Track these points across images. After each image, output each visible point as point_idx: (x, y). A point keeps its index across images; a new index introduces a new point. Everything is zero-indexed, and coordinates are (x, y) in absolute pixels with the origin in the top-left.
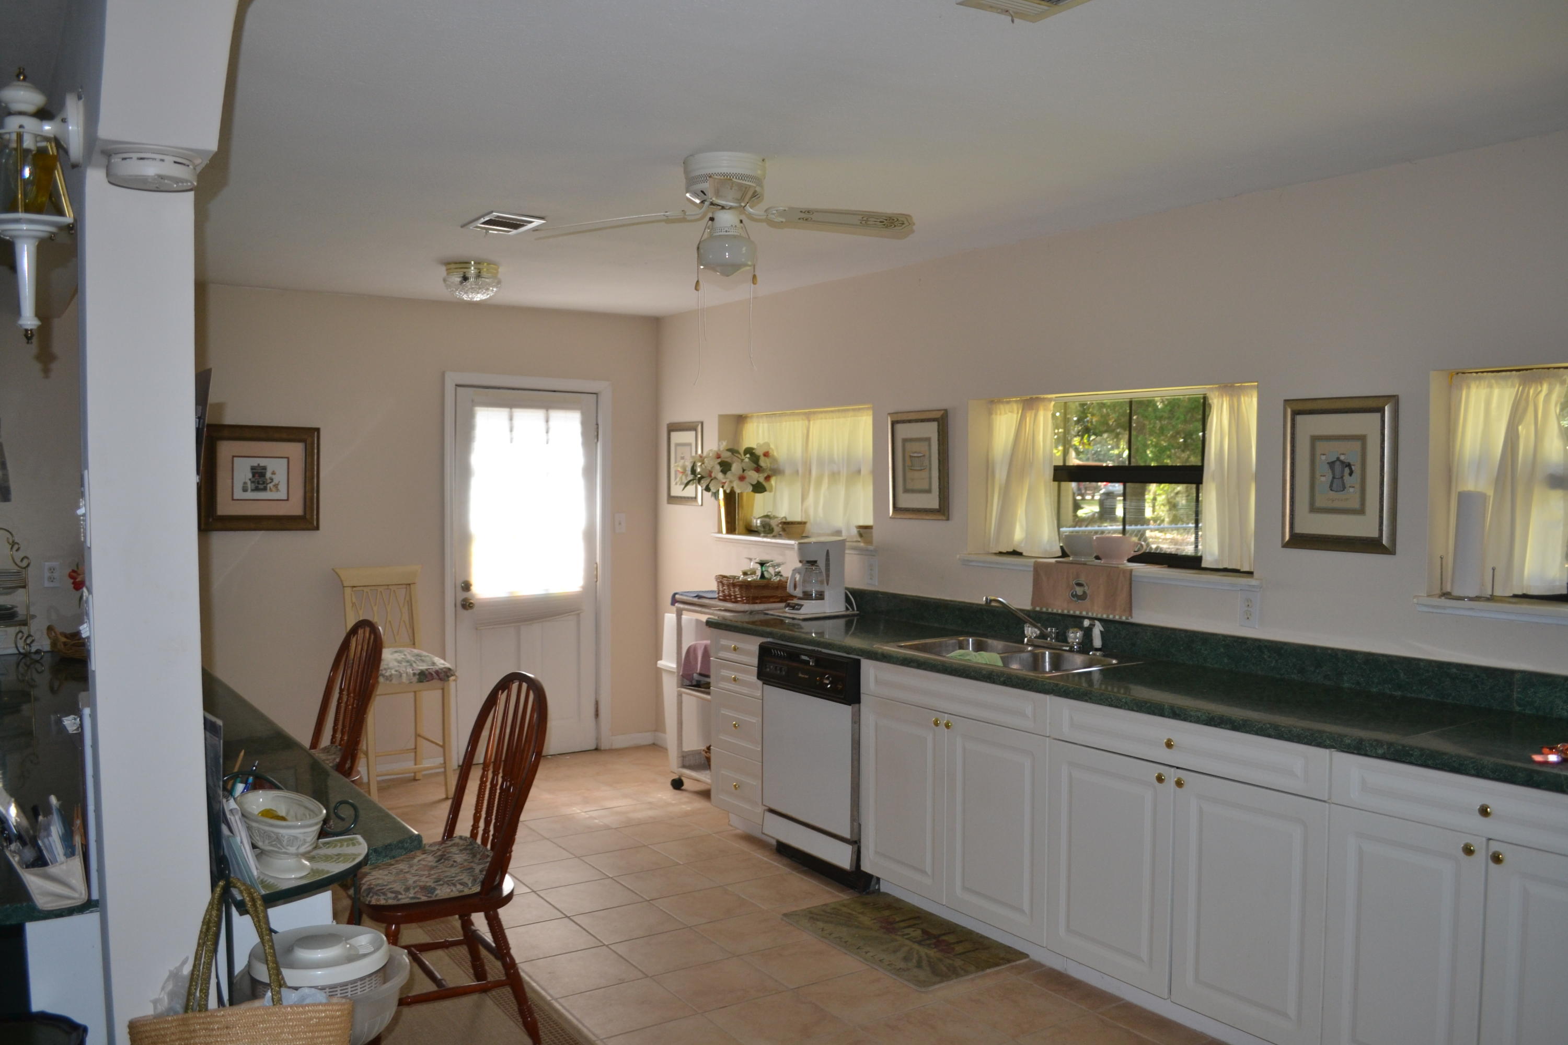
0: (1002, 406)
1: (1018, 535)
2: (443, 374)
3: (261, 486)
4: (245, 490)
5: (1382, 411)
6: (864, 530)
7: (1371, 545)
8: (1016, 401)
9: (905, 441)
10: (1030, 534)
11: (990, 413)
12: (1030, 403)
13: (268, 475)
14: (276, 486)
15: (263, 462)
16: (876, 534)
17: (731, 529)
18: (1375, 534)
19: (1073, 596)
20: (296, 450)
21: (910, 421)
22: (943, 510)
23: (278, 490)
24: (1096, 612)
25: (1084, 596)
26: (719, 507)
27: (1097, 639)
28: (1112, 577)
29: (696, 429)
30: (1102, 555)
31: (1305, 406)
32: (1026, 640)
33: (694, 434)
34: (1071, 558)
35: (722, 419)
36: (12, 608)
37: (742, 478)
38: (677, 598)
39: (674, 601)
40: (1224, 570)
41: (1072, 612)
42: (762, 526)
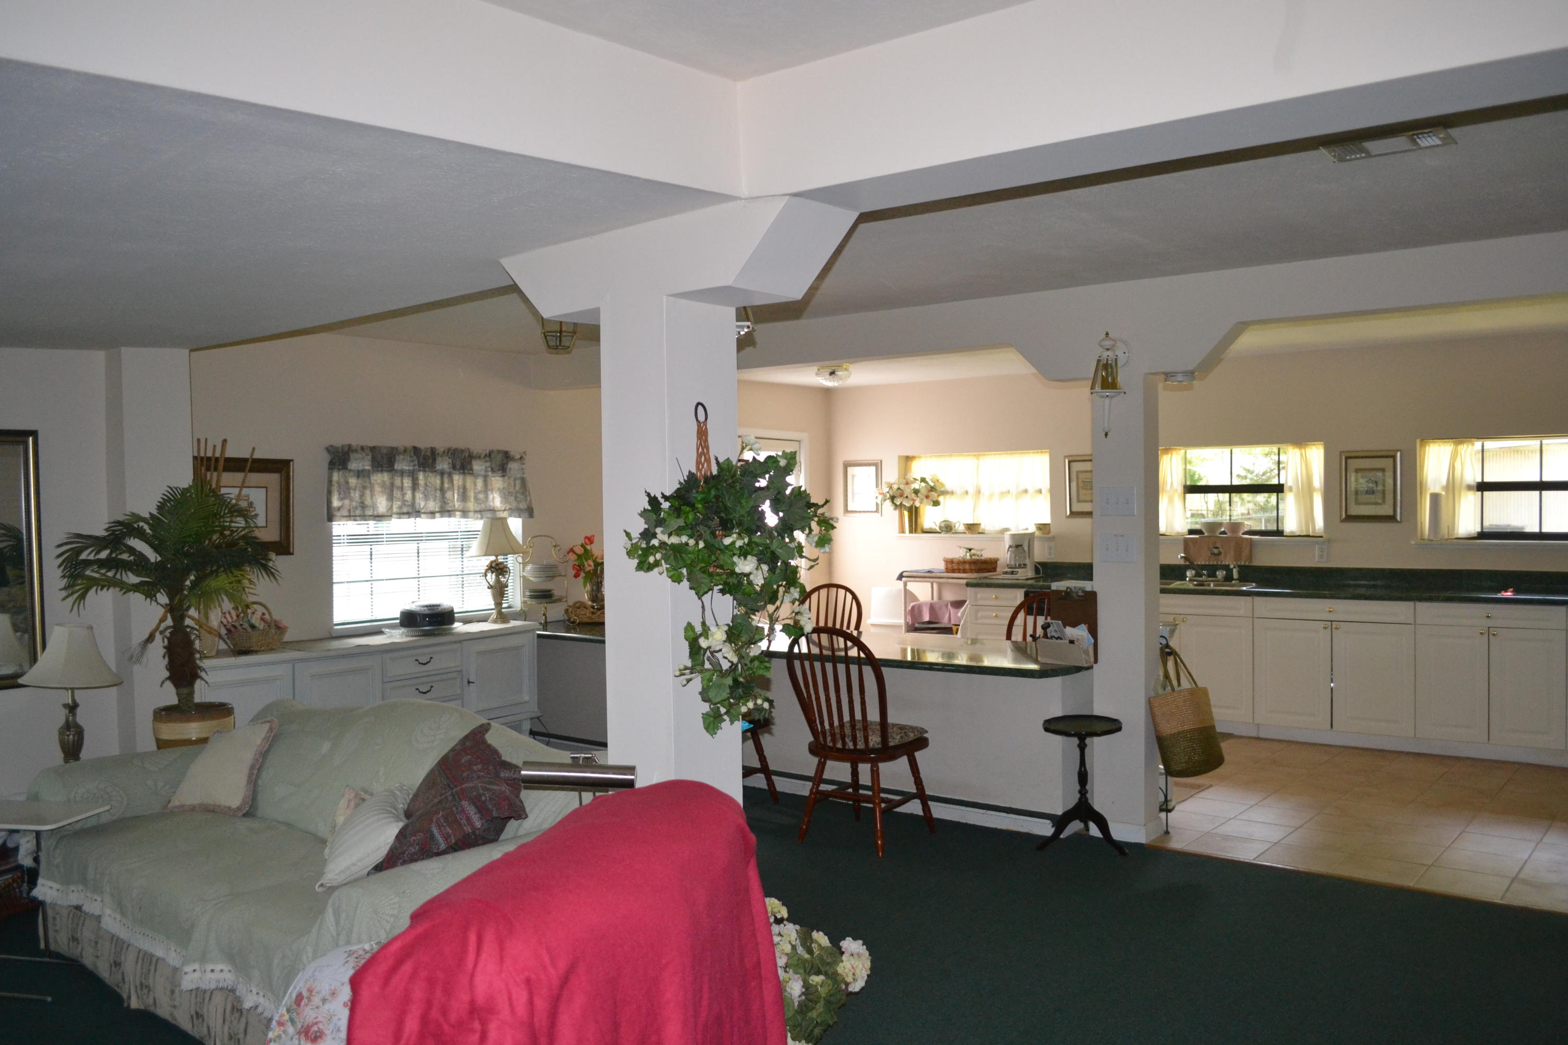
5: (1394, 457)
6: (1042, 527)
7: (1391, 518)
9: (1078, 472)
10: (1170, 523)
16: (1052, 529)
17: (912, 531)
18: (1391, 513)
19: (1212, 554)
21: (1083, 461)
24: (1229, 560)
25: (1219, 554)
26: (901, 517)
27: (1235, 575)
28: (1239, 543)
29: (876, 465)
30: (1227, 531)
31: (1352, 454)
32: (1187, 579)
33: (874, 468)
34: (1206, 534)
35: (900, 457)
36: (550, 591)
37: (927, 497)
38: (904, 574)
39: (900, 577)
40: (1299, 536)
41: (1211, 563)
42: (940, 528)
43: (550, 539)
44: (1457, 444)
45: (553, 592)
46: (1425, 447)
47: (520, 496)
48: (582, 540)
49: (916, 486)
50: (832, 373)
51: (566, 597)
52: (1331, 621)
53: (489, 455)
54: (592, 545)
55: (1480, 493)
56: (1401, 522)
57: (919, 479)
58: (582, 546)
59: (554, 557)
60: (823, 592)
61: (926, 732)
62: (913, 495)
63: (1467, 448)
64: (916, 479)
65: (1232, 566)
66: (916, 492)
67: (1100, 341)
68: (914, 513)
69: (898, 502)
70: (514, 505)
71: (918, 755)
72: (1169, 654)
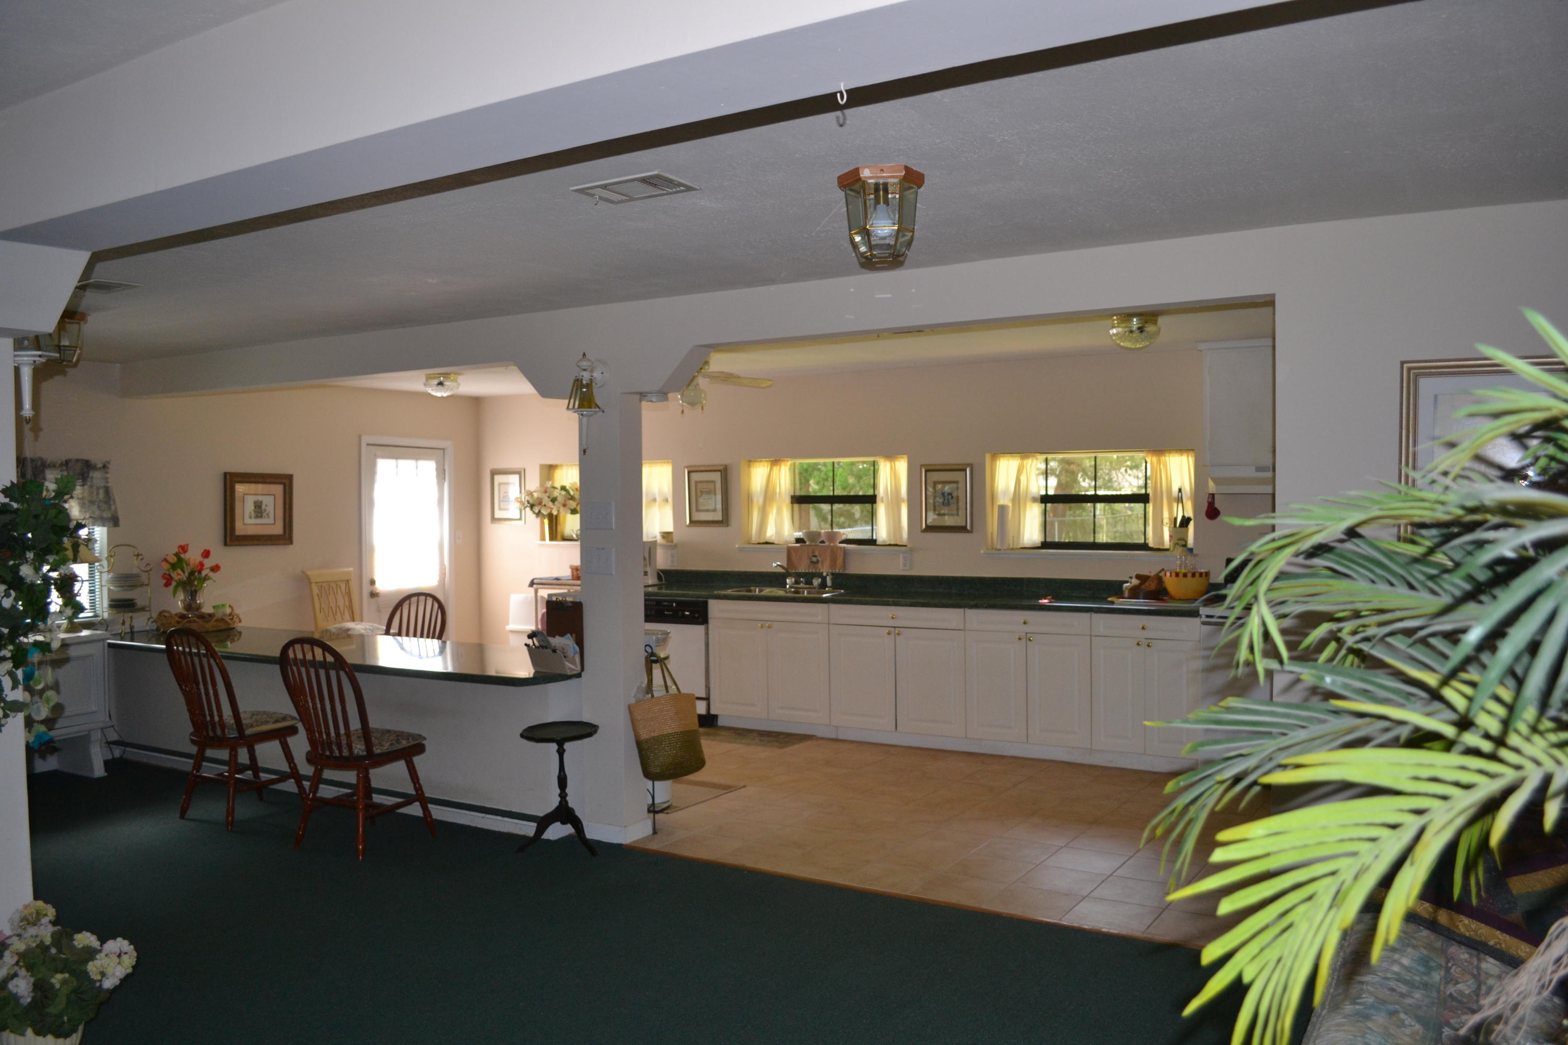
0: (757, 464)
1: (770, 533)
2: (360, 437)
3: (259, 515)
4: (250, 518)
5: (965, 470)
6: (666, 535)
7: (962, 529)
8: (767, 461)
9: (696, 482)
10: (779, 532)
11: (749, 467)
12: (775, 462)
13: (263, 507)
14: (268, 514)
15: (260, 498)
16: (676, 538)
17: (553, 538)
18: (964, 524)
19: (811, 562)
20: (278, 489)
21: (702, 471)
22: (725, 521)
23: (269, 517)
24: (825, 569)
25: (818, 562)
26: (542, 524)
27: (829, 582)
28: (834, 551)
29: (519, 473)
30: (825, 541)
31: (931, 468)
32: (788, 586)
33: (517, 476)
34: (807, 543)
35: (542, 466)
36: (132, 600)
37: (564, 505)
38: (535, 581)
39: (532, 584)
40: (890, 545)
41: (811, 571)
42: (577, 535)
43: (132, 548)
44: (1023, 458)
45: (135, 601)
46: (996, 460)
47: (104, 506)
48: (176, 550)
49: (556, 493)
50: (441, 384)
51: (149, 607)
52: (895, 627)
53: (66, 464)
54: (186, 554)
55: (1043, 505)
56: (971, 532)
57: (559, 488)
58: (177, 555)
59: (134, 566)
60: (414, 599)
61: (425, 739)
62: (550, 504)
63: (1032, 462)
64: (555, 488)
65: (825, 574)
66: (554, 500)
67: (578, 362)
68: (554, 521)
69: (536, 509)
70: (97, 513)
71: (417, 760)
72: (656, 662)
